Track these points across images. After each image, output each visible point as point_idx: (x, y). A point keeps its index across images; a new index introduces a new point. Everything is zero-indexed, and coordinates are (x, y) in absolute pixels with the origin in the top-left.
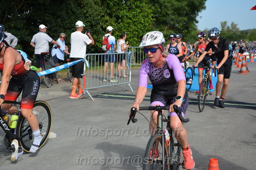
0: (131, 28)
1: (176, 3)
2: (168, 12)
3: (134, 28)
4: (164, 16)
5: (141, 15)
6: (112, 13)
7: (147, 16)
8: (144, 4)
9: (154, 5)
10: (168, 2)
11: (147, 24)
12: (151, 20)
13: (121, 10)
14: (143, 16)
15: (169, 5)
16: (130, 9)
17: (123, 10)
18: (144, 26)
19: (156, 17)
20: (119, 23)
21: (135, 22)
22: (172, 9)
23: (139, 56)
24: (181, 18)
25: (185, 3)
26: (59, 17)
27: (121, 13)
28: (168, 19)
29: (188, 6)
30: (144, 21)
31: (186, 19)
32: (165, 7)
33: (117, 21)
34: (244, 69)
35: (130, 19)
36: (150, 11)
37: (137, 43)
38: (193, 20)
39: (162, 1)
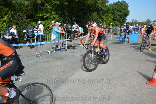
1: (120, 14)
3: (107, 22)
4: (116, 18)
5: (109, 17)
6: (100, 17)
7: (111, 18)
8: (110, 14)
15: (117, 14)
16: (106, 16)
19: (114, 18)
22: (118, 16)
24: (121, 18)
26: (85, 19)
27: (103, 17)
28: (117, 19)
29: (124, 14)
31: (123, 19)
33: (102, 20)
35: (106, 19)
36: (112, 16)
38: (125, 19)
39: (115, 13)
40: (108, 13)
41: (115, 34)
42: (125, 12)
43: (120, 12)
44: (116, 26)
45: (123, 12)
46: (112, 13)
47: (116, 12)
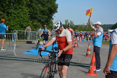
0: (16, 20)
1: (42, 8)
2: (38, 12)
3: (18, 19)
4: (35, 14)
5: (22, 13)
6: (5, 10)
7: (25, 14)
8: (24, 7)
9: (29, 8)
10: (37, 7)
11: (25, 18)
12: (27, 16)
13: (10, 9)
14: (23, 13)
15: (38, 8)
16: (16, 9)
17: (12, 9)
18: (24, 19)
19: (31, 15)
20: (9, 16)
21: (18, 16)
22: (39, 11)
23: (20, 36)
24: (44, 16)
25: (46, 8)
27: (10, 11)
28: (37, 16)
29: (48, 10)
30: (24, 16)
31: (47, 17)
32: (36, 9)
33: (7, 15)
34: (76, 45)
35: (16, 14)
36: (27, 11)
37: (19, 28)
38: (50, 18)
39: (34, 6)
40: (20, 4)
41: (28, 42)
42: (50, 6)
43: (43, 5)
44: (35, 28)
45: (47, 5)
46: (29, 6)
47: (36, 4)
